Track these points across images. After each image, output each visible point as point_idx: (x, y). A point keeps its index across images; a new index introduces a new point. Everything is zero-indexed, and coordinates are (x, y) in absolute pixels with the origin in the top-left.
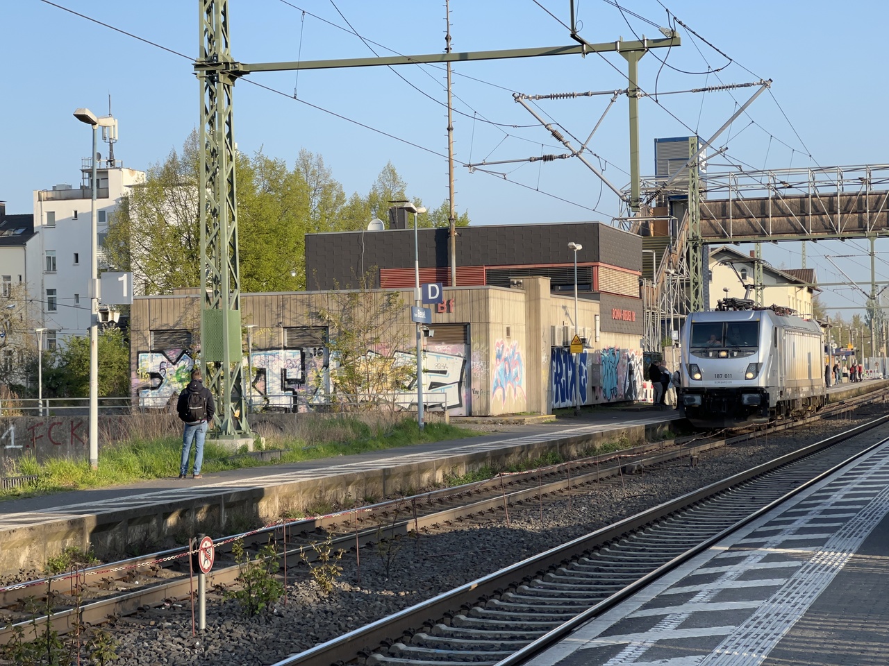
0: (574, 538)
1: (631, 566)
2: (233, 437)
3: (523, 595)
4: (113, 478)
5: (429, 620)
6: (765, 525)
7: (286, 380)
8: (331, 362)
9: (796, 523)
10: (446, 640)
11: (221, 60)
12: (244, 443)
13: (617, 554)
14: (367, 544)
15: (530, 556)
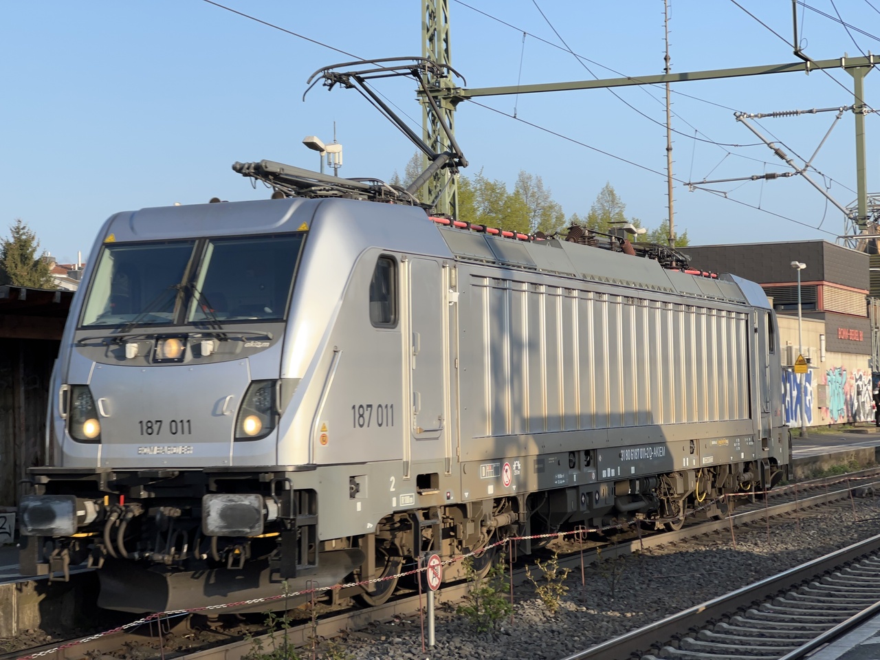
0: (803, 562)
1: (864, 591)
3: (752, 619)
5: (657, 642)
11: (442, 86)
14: (591, 564)
15: (759, 580)
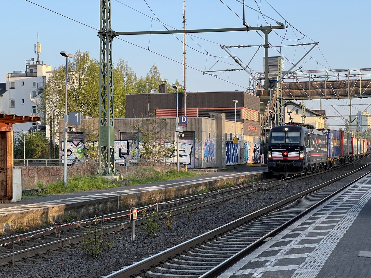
1: (273, 223)
2: (111, 175)
3: (238, 231)
4: (72, 190)
5: (210, 238)
6: (323, 208)
7: (121, 153)
8: (139, 146)
9: (334, 207)
10: (217, 244)
11: (108, 30)
12: (115, 178)
13: (266, 219)
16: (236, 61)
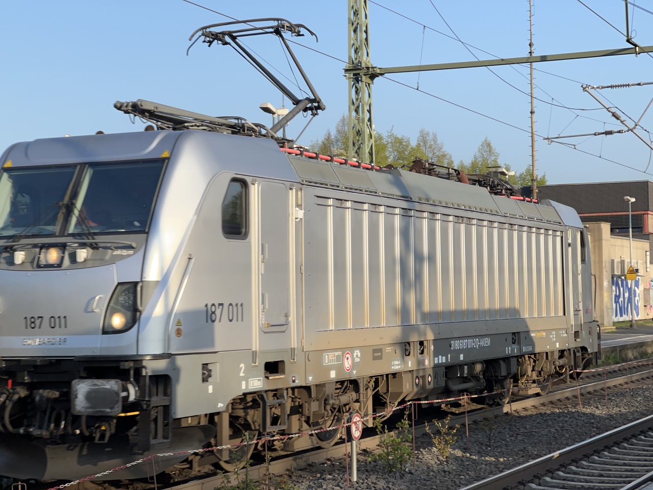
0: (633, 421)
3: (594, 463)
5: (523, 480)
11: (363, 65)
14: (474, 421)
15: (599, 434)
16: (614, 115)
